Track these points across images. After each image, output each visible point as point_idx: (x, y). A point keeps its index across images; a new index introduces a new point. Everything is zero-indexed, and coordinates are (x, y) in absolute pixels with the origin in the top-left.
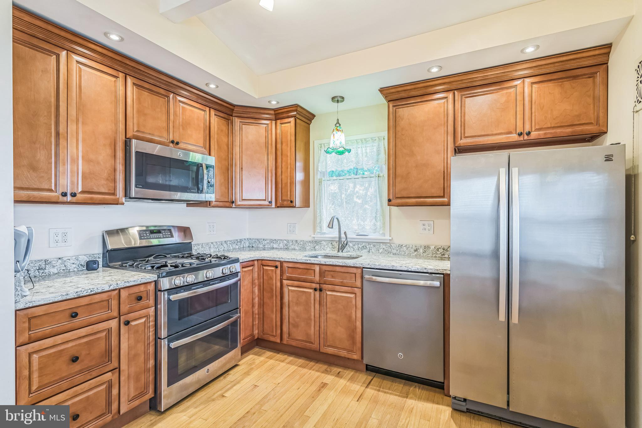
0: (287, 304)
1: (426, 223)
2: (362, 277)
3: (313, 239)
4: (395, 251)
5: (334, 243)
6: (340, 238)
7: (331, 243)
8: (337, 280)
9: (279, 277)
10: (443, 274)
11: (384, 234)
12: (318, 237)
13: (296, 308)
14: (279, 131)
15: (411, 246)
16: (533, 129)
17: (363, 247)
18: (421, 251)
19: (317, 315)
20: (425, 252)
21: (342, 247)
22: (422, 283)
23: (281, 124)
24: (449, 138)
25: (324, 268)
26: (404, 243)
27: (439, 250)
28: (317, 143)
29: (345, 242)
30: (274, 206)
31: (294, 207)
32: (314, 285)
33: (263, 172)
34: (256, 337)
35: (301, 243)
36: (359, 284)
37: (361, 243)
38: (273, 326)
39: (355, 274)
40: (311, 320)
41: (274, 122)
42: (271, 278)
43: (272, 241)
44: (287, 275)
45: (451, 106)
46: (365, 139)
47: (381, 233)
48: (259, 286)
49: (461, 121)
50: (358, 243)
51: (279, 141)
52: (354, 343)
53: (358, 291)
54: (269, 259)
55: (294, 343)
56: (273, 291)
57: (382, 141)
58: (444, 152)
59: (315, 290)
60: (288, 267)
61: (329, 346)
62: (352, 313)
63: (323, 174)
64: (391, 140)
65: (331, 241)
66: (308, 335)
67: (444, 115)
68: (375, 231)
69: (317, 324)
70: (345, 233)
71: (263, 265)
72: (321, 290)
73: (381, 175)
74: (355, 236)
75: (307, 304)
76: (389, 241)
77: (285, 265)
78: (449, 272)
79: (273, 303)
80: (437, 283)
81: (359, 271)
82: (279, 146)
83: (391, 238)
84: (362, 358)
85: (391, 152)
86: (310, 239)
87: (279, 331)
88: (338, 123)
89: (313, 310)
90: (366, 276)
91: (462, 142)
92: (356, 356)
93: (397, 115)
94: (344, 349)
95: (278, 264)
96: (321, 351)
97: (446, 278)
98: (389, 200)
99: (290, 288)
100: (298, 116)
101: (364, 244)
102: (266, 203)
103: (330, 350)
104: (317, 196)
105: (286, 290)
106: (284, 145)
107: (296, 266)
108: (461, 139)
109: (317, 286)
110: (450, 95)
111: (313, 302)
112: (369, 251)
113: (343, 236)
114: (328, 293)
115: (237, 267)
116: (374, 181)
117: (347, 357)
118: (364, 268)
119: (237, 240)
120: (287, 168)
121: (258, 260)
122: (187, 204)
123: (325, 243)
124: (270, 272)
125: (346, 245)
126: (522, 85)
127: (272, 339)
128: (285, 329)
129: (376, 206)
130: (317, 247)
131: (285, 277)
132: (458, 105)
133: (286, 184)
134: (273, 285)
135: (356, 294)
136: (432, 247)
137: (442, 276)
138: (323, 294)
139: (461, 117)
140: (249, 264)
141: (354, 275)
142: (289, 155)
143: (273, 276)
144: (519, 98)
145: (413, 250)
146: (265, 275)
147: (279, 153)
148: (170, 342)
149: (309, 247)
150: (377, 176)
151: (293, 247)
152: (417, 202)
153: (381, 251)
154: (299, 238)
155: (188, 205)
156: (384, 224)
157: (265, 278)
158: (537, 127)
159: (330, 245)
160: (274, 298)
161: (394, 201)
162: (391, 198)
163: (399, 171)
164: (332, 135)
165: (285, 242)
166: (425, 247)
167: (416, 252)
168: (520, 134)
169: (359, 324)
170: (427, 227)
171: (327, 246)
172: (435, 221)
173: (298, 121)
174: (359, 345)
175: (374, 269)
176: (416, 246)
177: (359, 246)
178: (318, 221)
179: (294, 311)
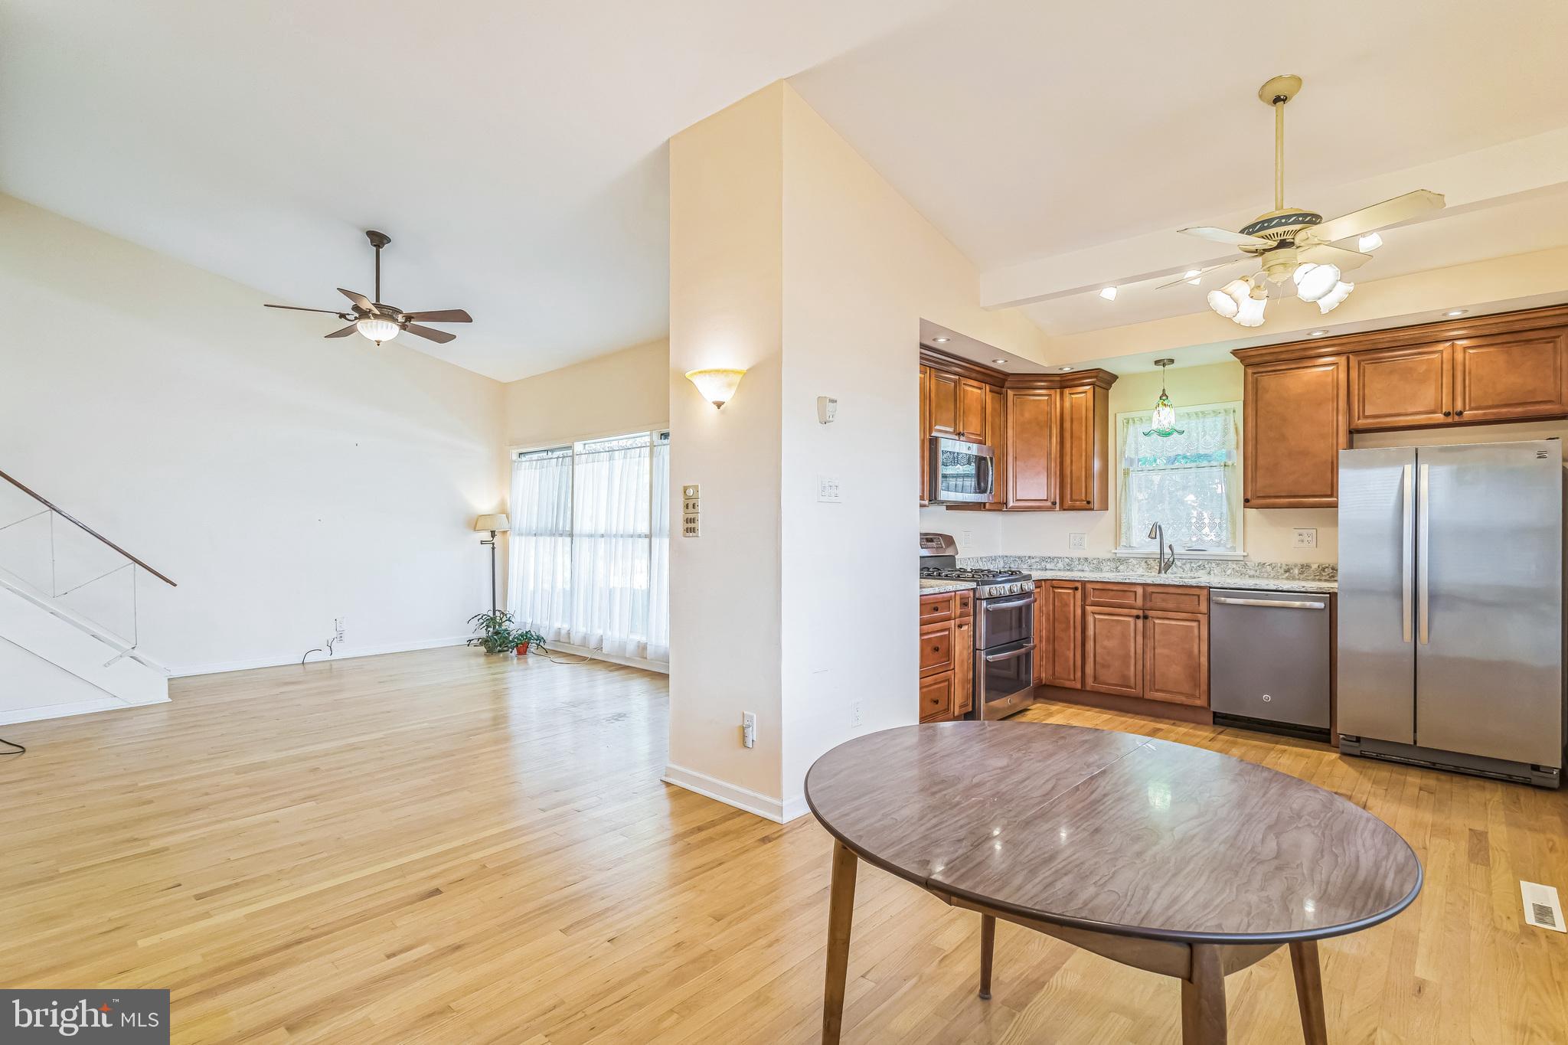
0: (1092, 637)
1: (1304, 532)
2: (1209, 600)
3: (1114, 556)
4: (1252, 573)
5: (1151, 562)
6: (1162, 553)
7: (1146, 562)
8: (1171, 605)
9: (1079, 603)
10: (1329, 593)
11: (1234, 548)
12: (1122, 552)
13: (1106, 643)
14: (1067, 404)
15: (1279, 565)
16: (1467, 408)
17: (1199, 566)
18: (1296, 571)
19: (1140, 651)
20: (1301, 573)
21: (1166, 566)
22: (1297, 604)
23: (1071, 394)
24: (1340, 418)
25: (1150, 589)
26: (1267, 559)
27: (1326, 570)
28: (1120, 418)
29: (1171, 560)
30: (1058, 508)
31: (1093, 510)
32: (1135, 612)
33: (1044, 462)
34: (1044, 683)
35: (1095, 562)
36: (1203, 607)
37: (1196, 561)
38: (1069, 669)
39: (1199, 596)
40: (1130, 657)
41: (1058, 390)
42: (1067, 605)
43: (1044, 559)
44: (1091, 599)
45: (1343, 376)
46: (1203, 413)
47: (1229, 547)
48: (1048, 615)
49: (1359, 395)
50: (1191, 561)
51: (1067, 418)
52: (1197, 685)
53: (1203, 619)
54: (1064, 578)
55: (1103, 688)
56: (1070, 622)
57: (1231, 415)
58: (1332, 436)
59: (1138, 617)
60: (1094, 589)
61: (1157, 691)
62: (1193, 646)
63: (1131, 461)
64: (1250, 419)
65: (1146, 559)
66: (1125, 677)
67: (1333, 387)
68: (1219, 544)
69: (1140, 663)
70: (1170, 547)
71: (1053, 587)
72: (1146, 617)
73: (1230, 463)
74: (1183, 551)
75: (1124, 637)
76: (1242, 559)
77: (1089, 586)
78: (1336, 591)
79: (1070, 636)
80: (1320, 605)
81: (1205, 592)
82: (1067, 425)
83: (1245, 554)
84: (1209, 705)
85: (1250, 435)
86: (1109, 556)
87: (1079, 674)
88: (1164, 394)
89: (1132, 645)
90: (1214, 598)
91: (1361, 423)
92: (1200, 702)
93: (1260, 387)
94: (1181, 693)
95: (1079, 585)
96: (1146, 697)
97: (1333, 597)
98: (1246, 501)
99: (1097, 616)
100: (1098, 383)
101: (1201, 562)
102: (1049, 504)
103: (1159, 696)
104: (1121, 495)
105: (1090, 619)
106: (1075, 424)
107: (1104, 587)
108: (1359, 419)
109: (1140, 613)
110: (1342, 360)
111: (1132, 634)
112: (1209, 573)
113: (1167, 550)
114: (1157, 621)
115: (1029, 586)
116: (1218, 472)
117: (1185, 703)
118: (1210, 588)
119: (991, 557)
120: (1081, 456)
121: (1045, 580)
122: (947, 506)
123: (1134, 562)
124: (1065, 597)
125: (1172, 563)
126: (1450, 350)
127: (1068, 684)
128: (1089, 669)
129: (1221, 508)
130: (1121, 567)
131: (1088, 602)
132: (1354, 374)
133: (1079, 478)
134: (1070, 612)
135: (1199, 621)
136: (1314, 567)
137: (1328, 595)
138: (1149, 623)
139: (1359, 389)
140: (1039, 583)
141: (1197, 597)
142: (1084, 437)
143: (1070, 601)
144: (1447, 367)
145: (1282, 571)
146: (1056, 600)
147: (1067, 435)
148: (987, 654)
149: (1108, 568)
150: (1223, 464)
151: (1080, 567)
152: (1290, 503)
153: (1229, 572)
154: (1090, 555)
155: (949, 508)
156: (1234, 533)
157: (1056, 604)
158: (1473, 405)
159: (1143, 564)
160: (1072, 630)
161: (1254, 502)
162: (1249, 497)
163: (1261, 461)
164: (1156, 412)
165: (1067, 560)
166: (1302, 566)
167: (1287, 574)
168: (1447, 414)
169: (1204, 660)
170: (1305, 537)
171: (1137, 566)
172: (1320, 530)
173: (1097, 388)
174: (1204, 687)
175: (1226, 589)
176: (1287, 565)
177: (1193, 565)
178: (1123, 530)
179: (1105, 648)
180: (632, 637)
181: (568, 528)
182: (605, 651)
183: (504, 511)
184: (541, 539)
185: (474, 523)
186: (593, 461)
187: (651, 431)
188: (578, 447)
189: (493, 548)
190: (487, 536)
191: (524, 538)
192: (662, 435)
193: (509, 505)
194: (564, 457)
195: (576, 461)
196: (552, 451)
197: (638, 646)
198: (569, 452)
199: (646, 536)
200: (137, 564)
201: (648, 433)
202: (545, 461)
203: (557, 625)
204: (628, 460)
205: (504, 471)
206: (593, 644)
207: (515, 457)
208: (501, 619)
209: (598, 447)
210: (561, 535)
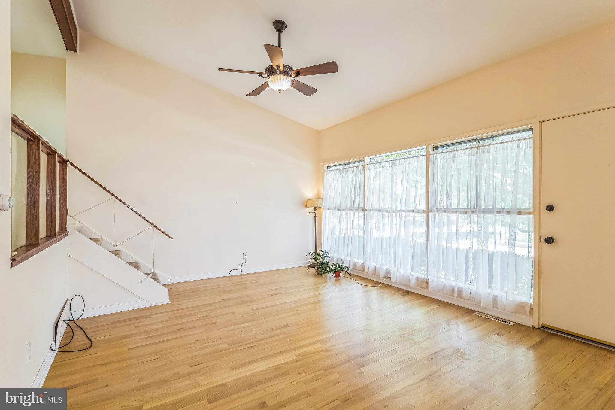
180: (413, 273)
181: (361, 205)
182: (392, 280)
183: (319, 196)
184: (343, 212)
185: (306, 204)
186: (380, 167)
187: (428, 145)
188: (367, 160)
189: (315, 217)
190: (311, 210)
191: (331, 211)
192: (434, 147)
193: (322, 194)
194: (357, 166)
195: (367, 168)
196: (348, 164)
197: (417, 280)
198: (363, 163)
199: (423, 211)
200: (154, 227)
201: (425, 147)
202: (345, 170)
203: (354, 260)
204: (407, 165)
205: (319, 176)
206: (382, 274)
207: (325, 169)
208: (323, 255)
209: (384, 159)
210: (357, 210)
